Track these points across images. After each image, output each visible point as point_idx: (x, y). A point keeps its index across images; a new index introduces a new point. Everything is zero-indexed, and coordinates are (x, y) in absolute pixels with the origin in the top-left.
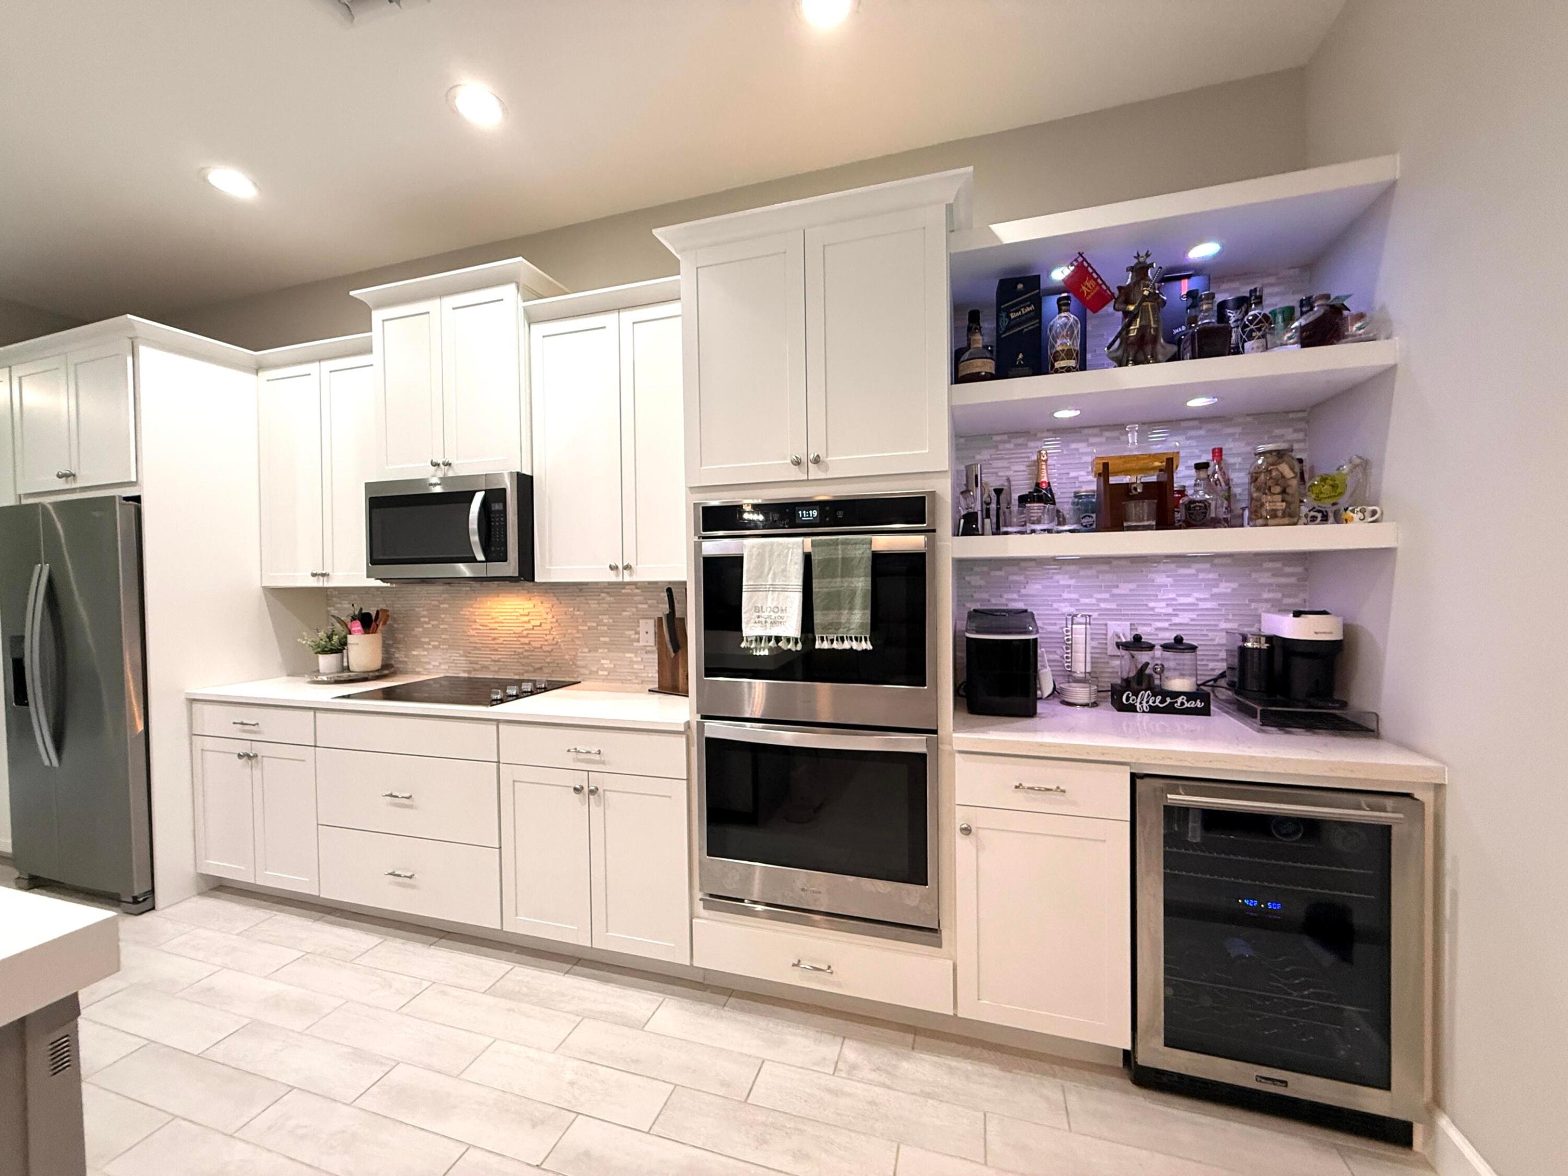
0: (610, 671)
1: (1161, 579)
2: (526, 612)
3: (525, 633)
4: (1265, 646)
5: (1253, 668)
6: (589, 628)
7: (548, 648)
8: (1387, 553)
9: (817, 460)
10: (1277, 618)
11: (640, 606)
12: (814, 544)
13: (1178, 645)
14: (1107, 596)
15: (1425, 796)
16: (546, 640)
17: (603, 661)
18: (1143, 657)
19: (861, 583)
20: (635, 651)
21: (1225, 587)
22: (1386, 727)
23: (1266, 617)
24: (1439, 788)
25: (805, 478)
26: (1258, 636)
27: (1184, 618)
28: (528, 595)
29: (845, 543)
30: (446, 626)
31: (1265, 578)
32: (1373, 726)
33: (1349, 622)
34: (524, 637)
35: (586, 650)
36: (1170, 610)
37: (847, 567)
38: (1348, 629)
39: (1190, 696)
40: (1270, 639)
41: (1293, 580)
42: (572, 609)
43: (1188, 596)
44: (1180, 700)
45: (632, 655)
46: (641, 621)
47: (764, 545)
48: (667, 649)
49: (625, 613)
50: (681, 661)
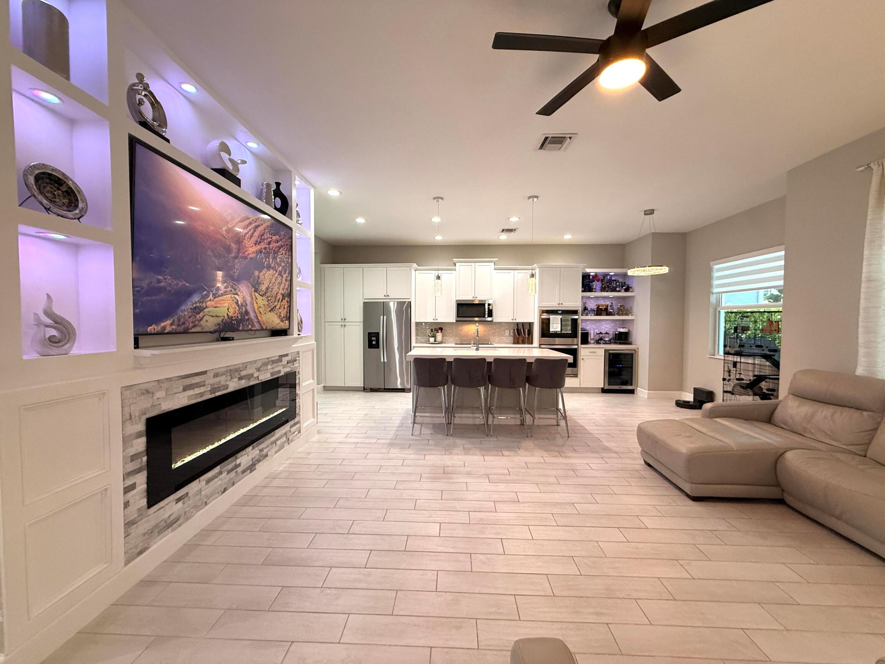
0: (498, 341)
1: (603, 323)
3: (477, 332)
5: (617, 336)
6: (493, 332)
7: (482, 335)
8: (633, 320)
9: (562, 304)
10: (620, 329)
13: (607, 333)
14: (595, 326)
15: (637, 350)
17: (496, 339)
18: (601, 335)
19: (570, 323)
21: (612, 324)
24: (638, 348)
25: (559, 306)
26: (617, 332)
28: (478, 324)
29: (567, 317)
31: (618, 323)
32: (631, 342)
35: (492, 335)
36: (605, 328)
37: (568, 320)
38: (629, 330)
41: (622, 323)
42: (489, 328)
43: (607, 326)
44: (607, 341)
46: (506, 330)
47: (553, 317)
48: (516, 335)
49: (502, 329)
50: (520, 337)
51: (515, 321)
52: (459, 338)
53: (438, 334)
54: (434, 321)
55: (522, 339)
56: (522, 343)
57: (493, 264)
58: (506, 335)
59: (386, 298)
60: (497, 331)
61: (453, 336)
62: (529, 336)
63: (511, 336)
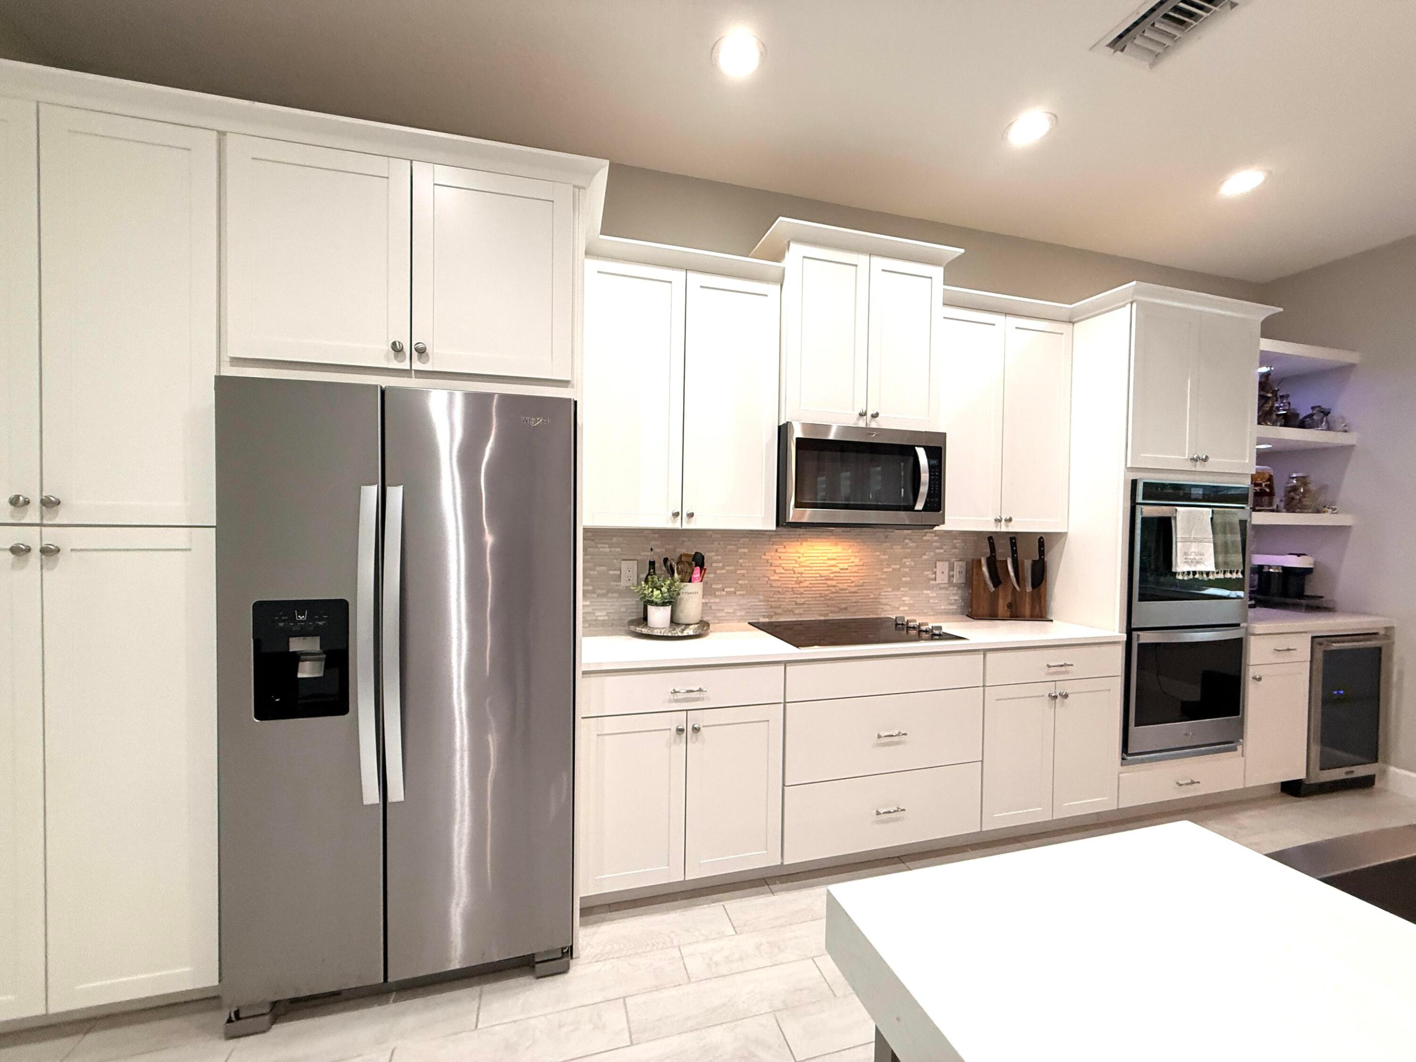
0: (911, 606)
3: (833, 575)
9: (1204, 461)
11: (938, 551)
12: (1213, 513)
15: (1382, 634)
16: (852, 582)
19: (1238, 538)
20: (931, 588)
22: (1339, 608)
24: (1390, 628)
28: (837, 540)
30: (744, 572)
34: (830, 580)
48: (985, 584)
49: (925, 557)
50: (1001, 594)
51: (1007, 526)
52: (764, 601)
53: (690, 587)
54: (677, 525)
55: (1009, 600)
56: (1009, 614)
57: (938, 273)
58: (938, 581)
59: (405, 365)
60: (910, 567)
61: (738, 593)
62: (1036, 589)
63: (954, 585)
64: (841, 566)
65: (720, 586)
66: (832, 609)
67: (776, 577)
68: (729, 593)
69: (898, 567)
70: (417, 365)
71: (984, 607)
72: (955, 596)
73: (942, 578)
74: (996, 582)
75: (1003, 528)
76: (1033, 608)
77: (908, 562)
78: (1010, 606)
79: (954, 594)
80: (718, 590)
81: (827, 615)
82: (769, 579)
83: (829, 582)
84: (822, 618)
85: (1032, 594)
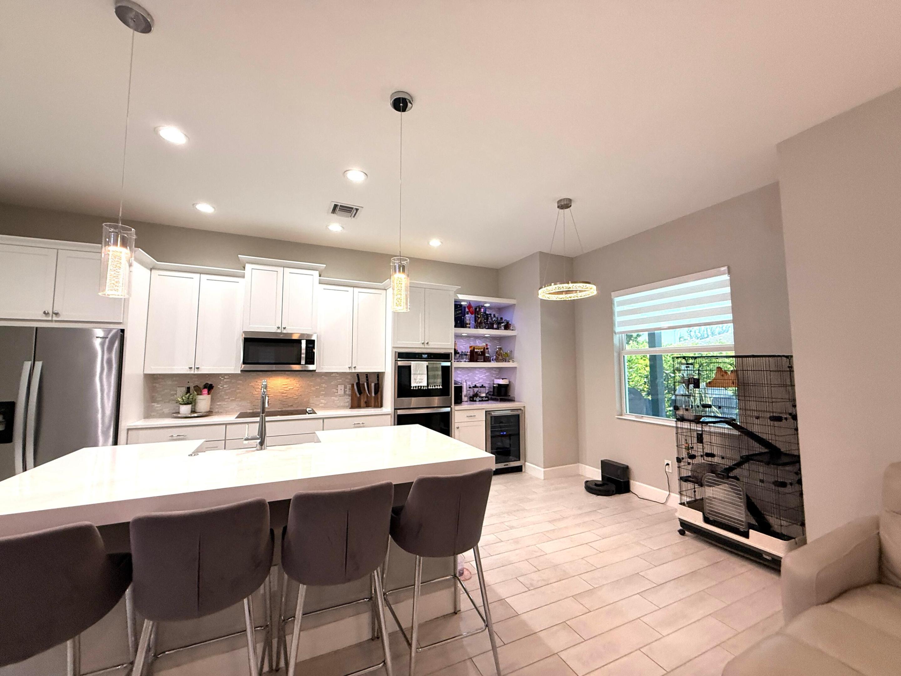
0: (325, 404)
1: (477, 372)
2: (286, 383)
3: (285, 391)
4: (497, 386)
5: (496, 390)
6: (316, 389)
7: (296, 397)
8: (515, 368)
9: (427, 343)
10: (498, 380)
11: (338, 380)
12: (429, 363)
13: (482, 386)
14: (467, 376)
15: (523, 409)
16: (295, 394)
17: (321, 401)
18: (476, 390)
19: (440, 373)
20: (336, 396)
21: (487, 374)
22: (516, 400)
23: (495, 380)
25: (424, 347)
26: (496, 384)
27: (481, 381)
28: (287, 377)
29: (436, 363)
30: (240, 391)
31: (494, 372)
32: (514, 399)
33: (511, 380)
34: (284, 393)
35: (314, 397)
36: (478, 379)
37: (436, 369)
38: (510, 382)
39: (486, 397)
40: (498, 384)
41: (497, 372)
42: (308, 382)
43: (481, 376)
44: (484, 398)
45: (334, 398)
46: (339, 386)
47: (417, 363)
48: (356, 394)
49: (332, 383)
50: (362, 397)
51: (355, 370)
52: (249, 403)
53: (200, 397)
54: (192, 372)
55: (365, 400)
56: (365, 406)
57: (316, 273)
58: (339, 393)
59: (50, 318)
60: (324, 387)
61: (236, 400)
62: (376, 395)
63: (347, 395)
64: (290, 388)
65: (227, 397)
66: (284, 406)
67: (256, 393)
68: (232, 400)
69: (318, 387)
70: (55, 318)
71: (356, 403)
72: (348, 399)
73: (341, 392)
74: (360, 393)
75: (353, 371)
76: (375, 402)
77: (324, 385)
78: (366, 402)
79: (347, 399)
80: (227, 399)
81: (282, 408)
82: (253, 394)
83: (283, 395)
84: (280, 410)
85: (375, 397)
